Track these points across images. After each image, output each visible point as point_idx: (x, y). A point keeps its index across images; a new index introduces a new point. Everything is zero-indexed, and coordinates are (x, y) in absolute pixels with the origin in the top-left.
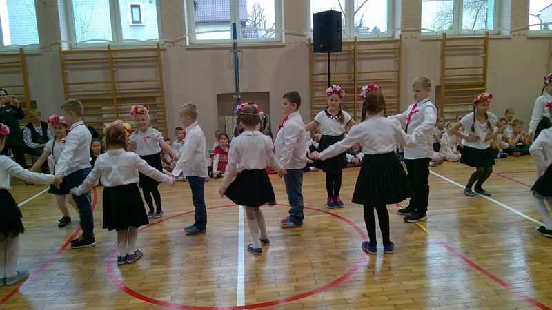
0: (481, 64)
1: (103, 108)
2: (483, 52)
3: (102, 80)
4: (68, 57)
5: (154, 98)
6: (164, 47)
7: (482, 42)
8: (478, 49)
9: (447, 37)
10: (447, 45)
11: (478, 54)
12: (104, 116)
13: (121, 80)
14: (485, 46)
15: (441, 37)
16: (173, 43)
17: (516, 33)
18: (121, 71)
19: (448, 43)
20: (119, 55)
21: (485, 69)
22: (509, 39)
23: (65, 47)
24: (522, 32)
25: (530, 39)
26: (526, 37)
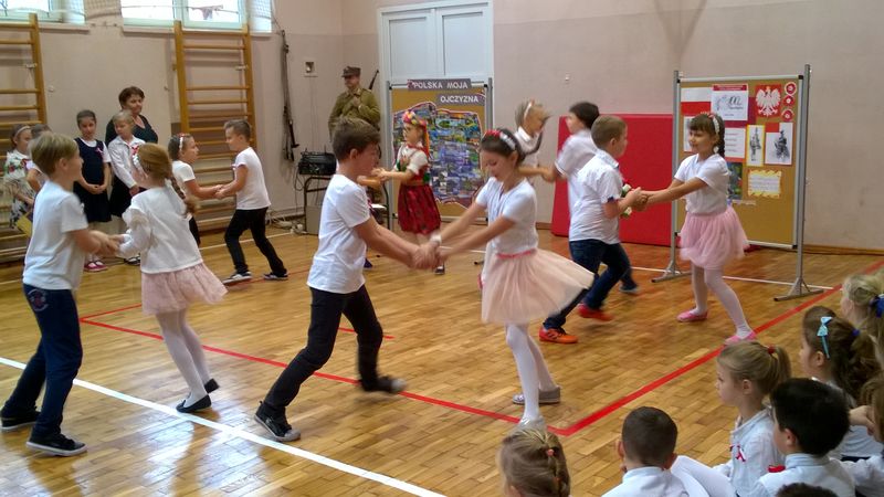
0: (30, 84)
2: (30, 57)
7: (25, 36)
8: (19, 52)
11: (20, 63)
14: (35, 45)
17: (99, 21)
21: (40, 94)
22: (85, 32)
24: (110, 20)
25: (127, 34)
26: (118, 29)
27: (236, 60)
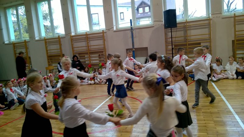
1: (85, 56)
3: (85, 46)
4: (74, 38)
5: (103, 52)
6: (106, 31)
9: (236, 15)
12: (86, 59)
13: (91, 45)
15: (233, 16)
16: (109, 30)
18: (91, 42)
19: (236, 18)
20: (90, 36)
23: (73, 34)
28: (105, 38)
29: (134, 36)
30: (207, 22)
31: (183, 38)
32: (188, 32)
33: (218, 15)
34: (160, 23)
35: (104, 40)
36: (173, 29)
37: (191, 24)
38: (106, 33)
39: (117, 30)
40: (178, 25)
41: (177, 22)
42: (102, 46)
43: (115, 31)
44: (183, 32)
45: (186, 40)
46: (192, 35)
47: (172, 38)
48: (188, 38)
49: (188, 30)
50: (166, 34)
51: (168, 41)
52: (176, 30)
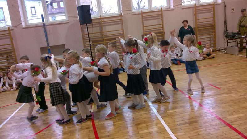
0: (161, 23)
2: (161, 17)
5: (11, 52)
6: (12, 29)
7: (160, 13)
8: (159, 16)
9: (143, 12)
10: (143, 16)
11: (159, 18)
14: (162, 14)
15: (141, 13)
16: (16, 27)
17: (176, 7)
19: (144, 15)
21: (163, 24)
22: (173, 10)
24: (179, 6)
25: (183, 9)
26: (181, 8)
27: (211, 11)
28: (12, 36)
29: (48, 33)
30: (119, 18)
31: (100, 34)
32: (104, 28)
33: (128, 12)
34: (75, 19)
35: (12, 39)
36: (89, 25)
37: (106, 20)
38: (12, 30)
39: (27, 27)
40: (93, 22)
41: (92, 18)
42: (10, 46)
43: (24, 28)
44: (98, 28)
45: (102, 36)
46: (107, 31)
47: (88, 34)
48: (104, 34)
49: (103, 26)
50: (82, 31)
51: (86, 37)
52: (92, 26)
